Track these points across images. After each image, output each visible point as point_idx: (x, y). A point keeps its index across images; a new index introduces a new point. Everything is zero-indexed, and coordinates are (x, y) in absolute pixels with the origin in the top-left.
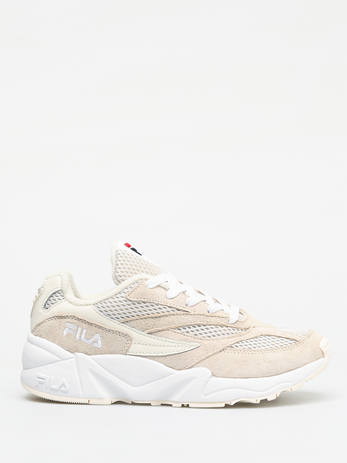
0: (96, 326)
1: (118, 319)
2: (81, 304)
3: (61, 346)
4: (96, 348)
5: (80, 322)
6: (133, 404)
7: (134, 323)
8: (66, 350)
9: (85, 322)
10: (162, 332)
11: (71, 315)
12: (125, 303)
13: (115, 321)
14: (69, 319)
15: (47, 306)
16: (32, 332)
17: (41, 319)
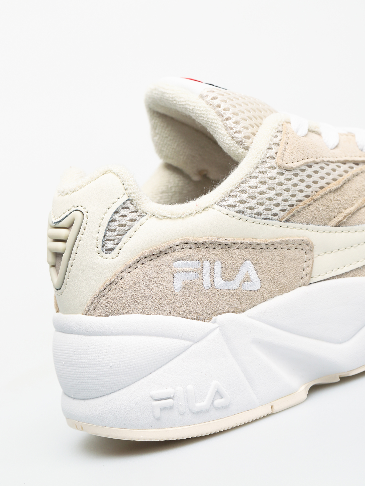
0: (238, 246)
1: (277, 217)
2: (191, 212)
3: (180, 315)
4: (252, 292)
5: (203, 249)
6: (344, 379)
7: (307, 214)
8: (193, 319)
9: (213, 246)
10: (358, 214)
11: (178, 243)
12: (281, 179)
13: (274, 222)
14: (174, 253)
15: (109, 244)
16: (88, 312)
17: (107, 276)
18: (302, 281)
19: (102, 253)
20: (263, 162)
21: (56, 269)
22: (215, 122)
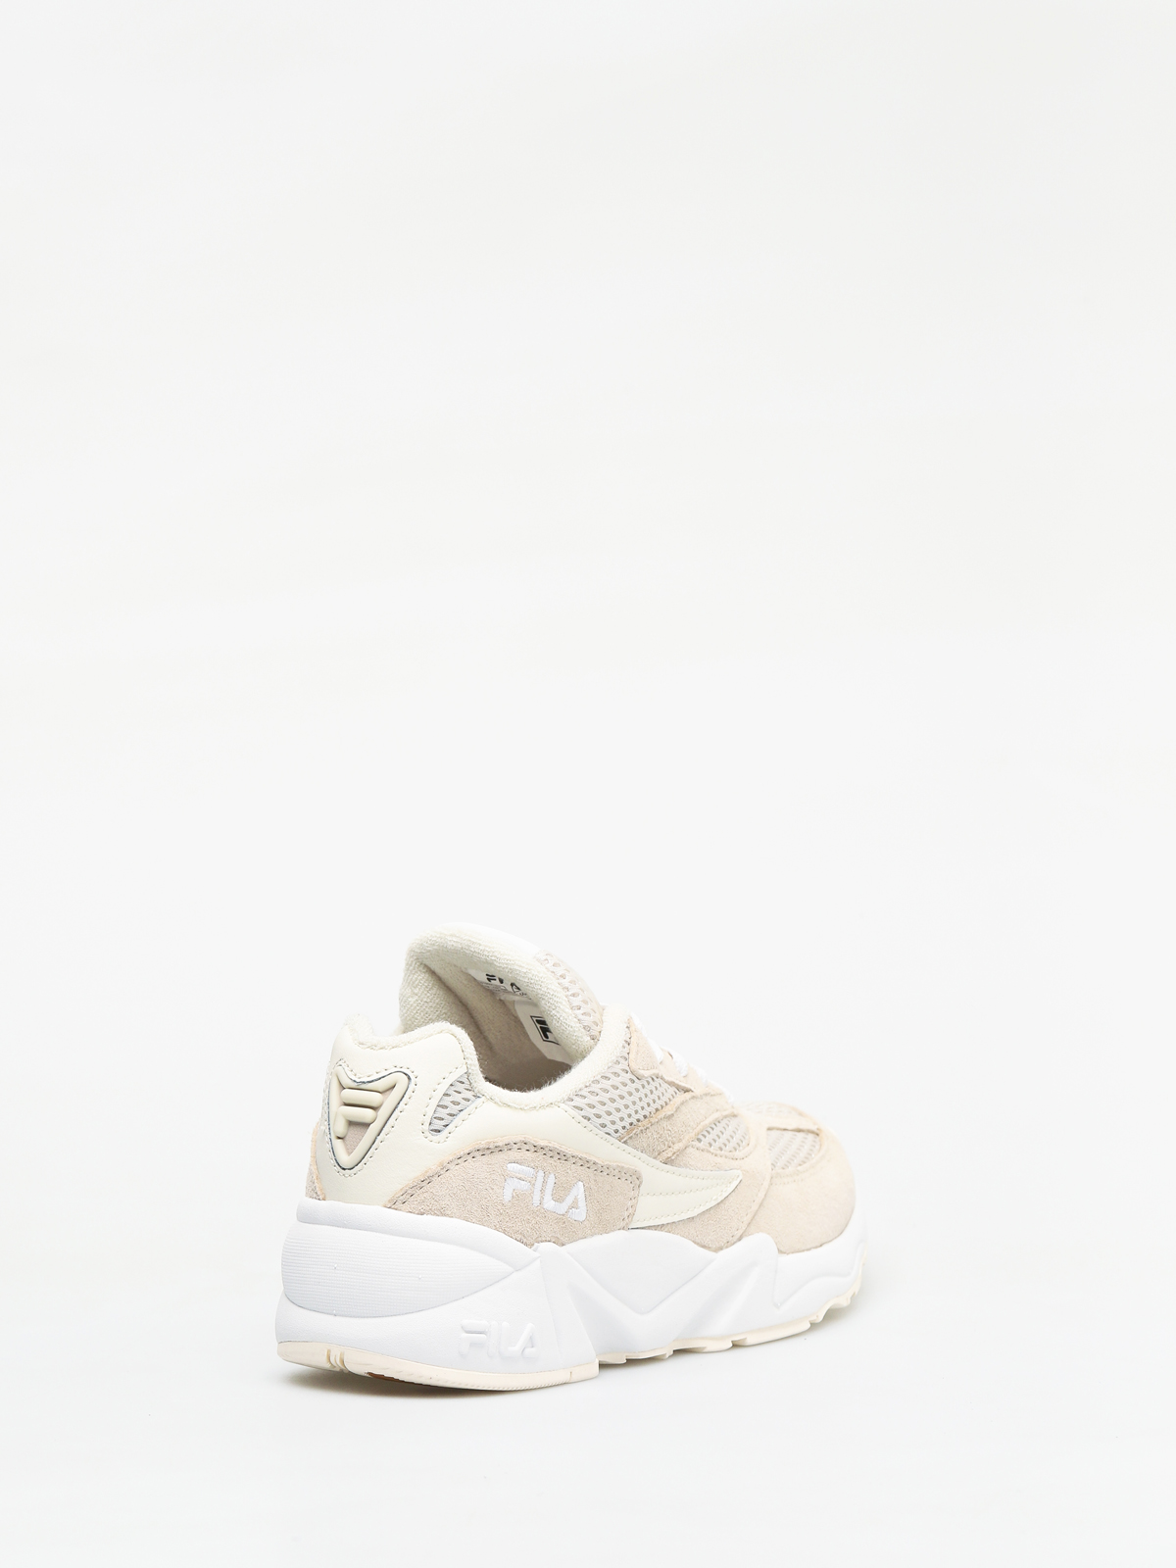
0: (576, 1160)
1: (617, 1135)
4: (576, 1222)
5: (540, 1155)
7: (642, 1140)
9: (551, 1154)
10: (684, 1153)
11: (516, 1141)
12: (631, 1087)
13: (614, 1140)
14: (511, 1152)
15: (438, 1124)
16: (393, 1204)
17: (431, 1164)
18: (622, 1224)
19: (427, 1134)
20: (618, 1062)
21: (346, 1145)
22: (559, 995)
